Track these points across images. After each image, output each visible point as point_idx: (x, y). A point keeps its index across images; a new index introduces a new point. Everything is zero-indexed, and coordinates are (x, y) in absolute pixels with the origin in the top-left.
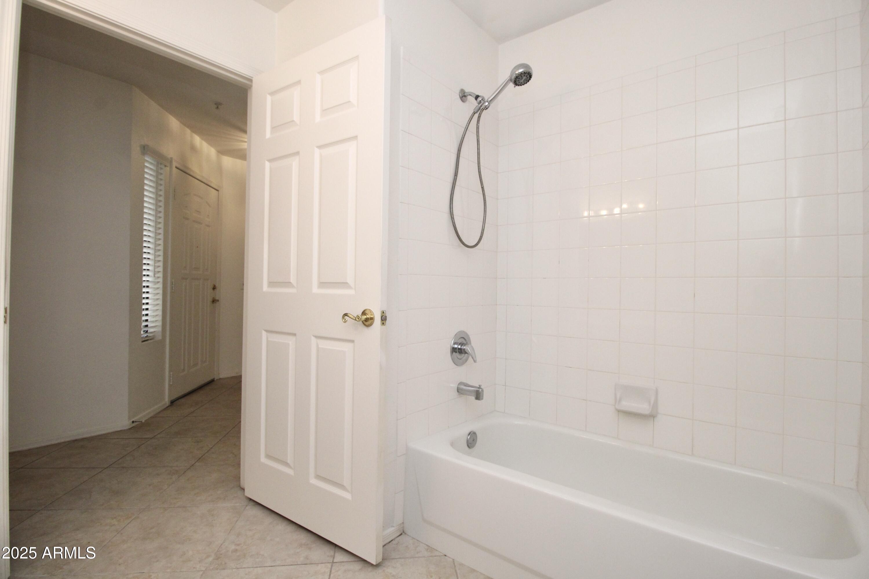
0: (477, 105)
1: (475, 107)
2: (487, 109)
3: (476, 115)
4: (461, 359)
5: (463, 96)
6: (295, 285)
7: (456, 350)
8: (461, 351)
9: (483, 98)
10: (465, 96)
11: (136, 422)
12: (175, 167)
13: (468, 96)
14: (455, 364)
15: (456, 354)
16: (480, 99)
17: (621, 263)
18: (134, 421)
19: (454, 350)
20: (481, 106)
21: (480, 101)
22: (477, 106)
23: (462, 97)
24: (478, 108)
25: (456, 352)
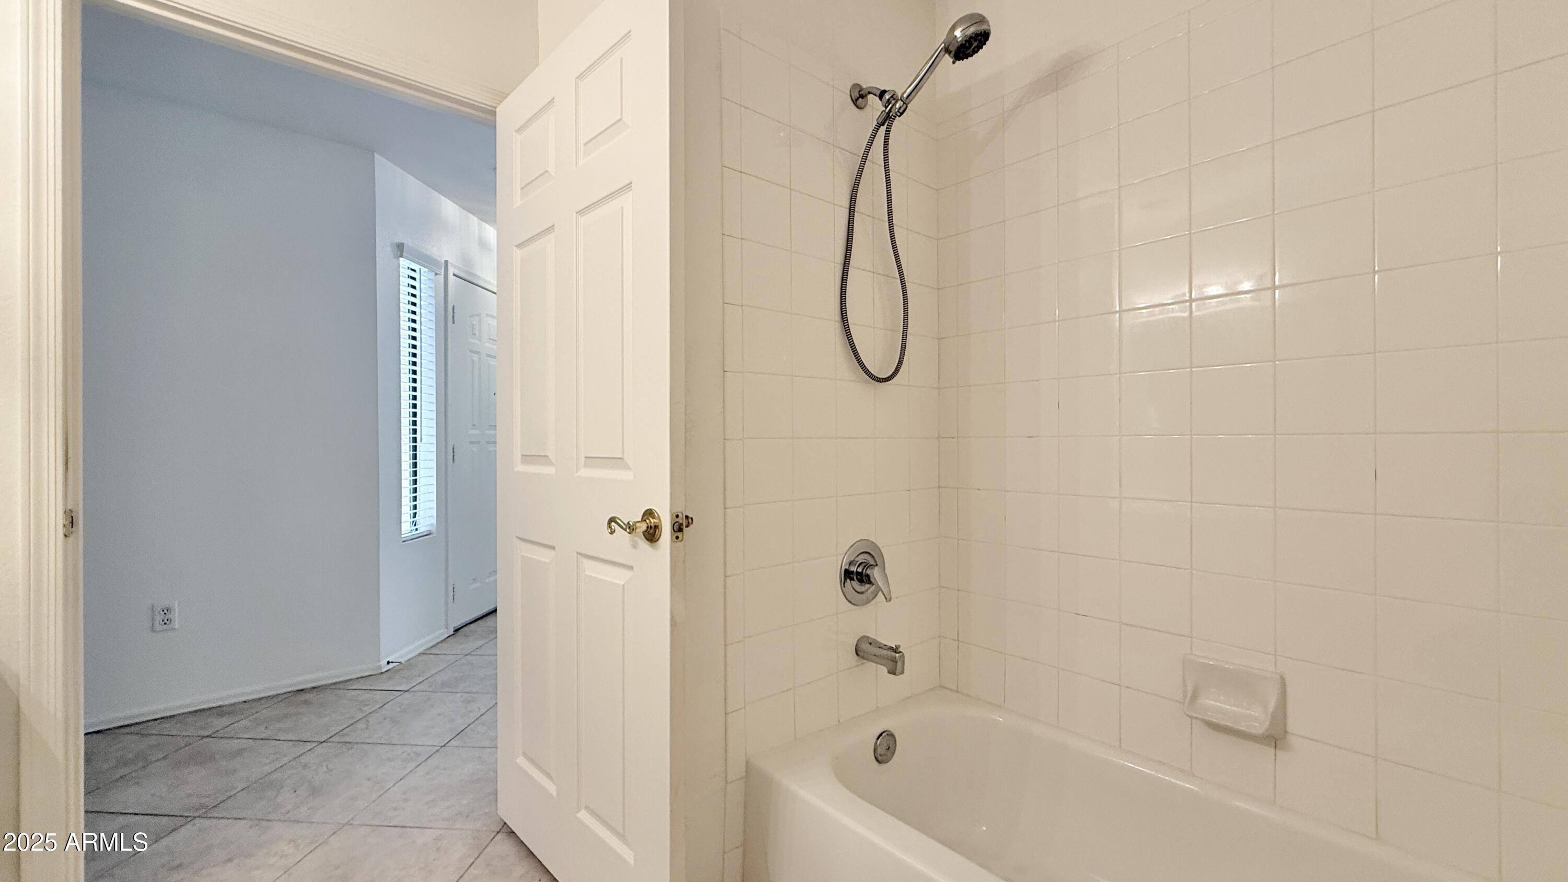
0: (884, 109)
1: (880, 113)
2: (902, 114)
3: (883, 129)
4: (862, 593)
5: (859, 97)
6: (554, 461)
7: (852, 576)
8: (864, 579)
9: (894, 94)
10: (862, 96)
11: (392, 662)
12: (452, 274)
13: (866, 95)
14: (850, 602)
15: (852, 582)
16: (887, 96)
17: (1191, 403)
18: (390, 661)
19: (848, 574)
20: (890, 110)
21: (889, 100)
22: (883, 111)
23: (857, 100)
24: (884, 115)
25: (852, 579)
